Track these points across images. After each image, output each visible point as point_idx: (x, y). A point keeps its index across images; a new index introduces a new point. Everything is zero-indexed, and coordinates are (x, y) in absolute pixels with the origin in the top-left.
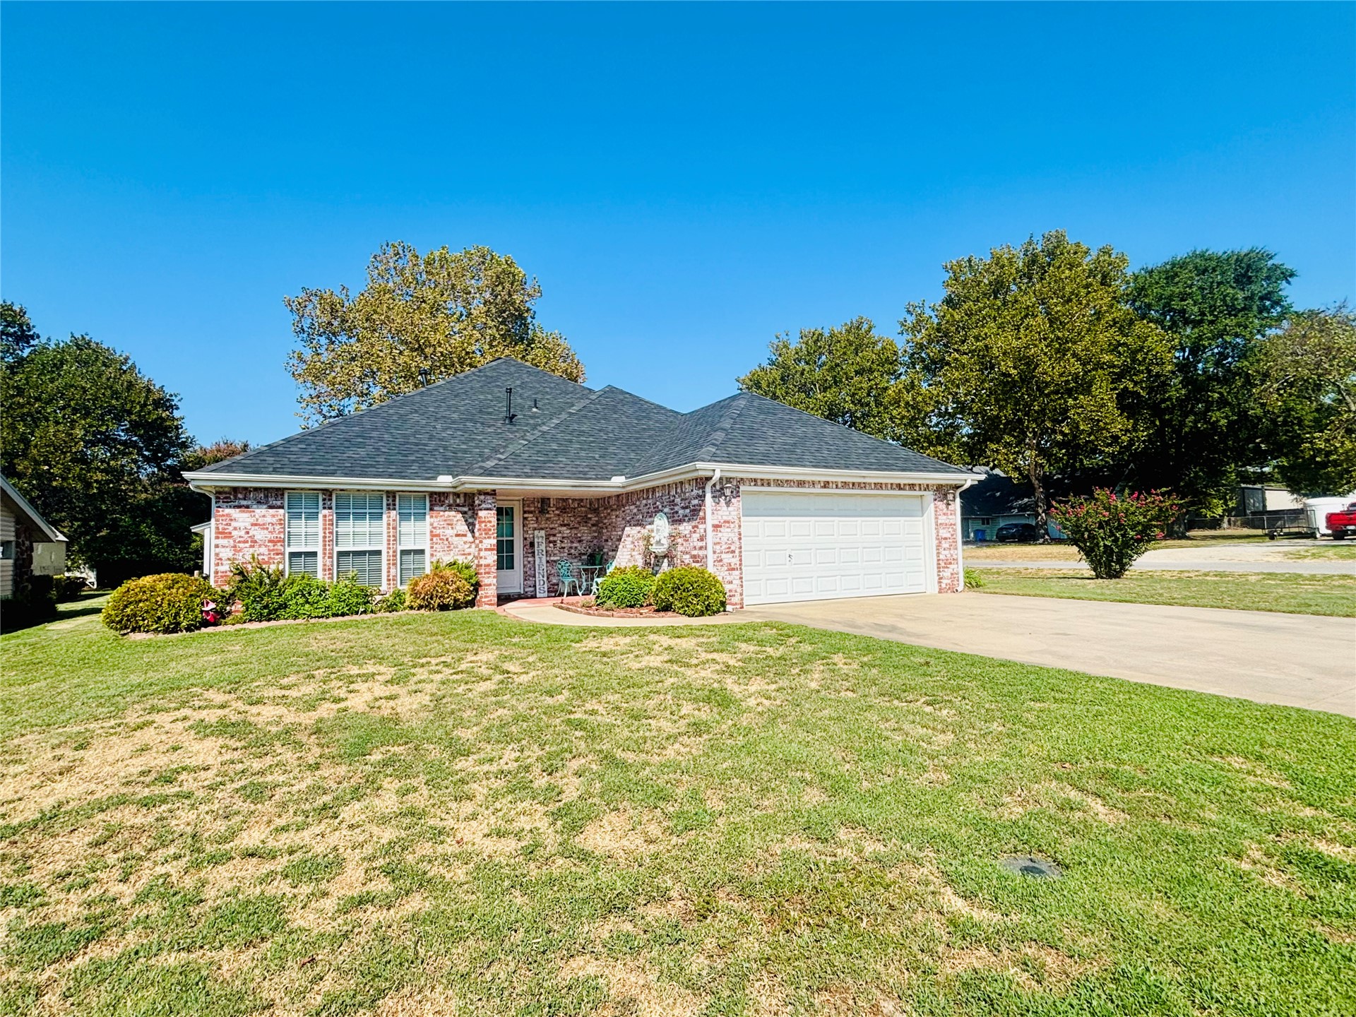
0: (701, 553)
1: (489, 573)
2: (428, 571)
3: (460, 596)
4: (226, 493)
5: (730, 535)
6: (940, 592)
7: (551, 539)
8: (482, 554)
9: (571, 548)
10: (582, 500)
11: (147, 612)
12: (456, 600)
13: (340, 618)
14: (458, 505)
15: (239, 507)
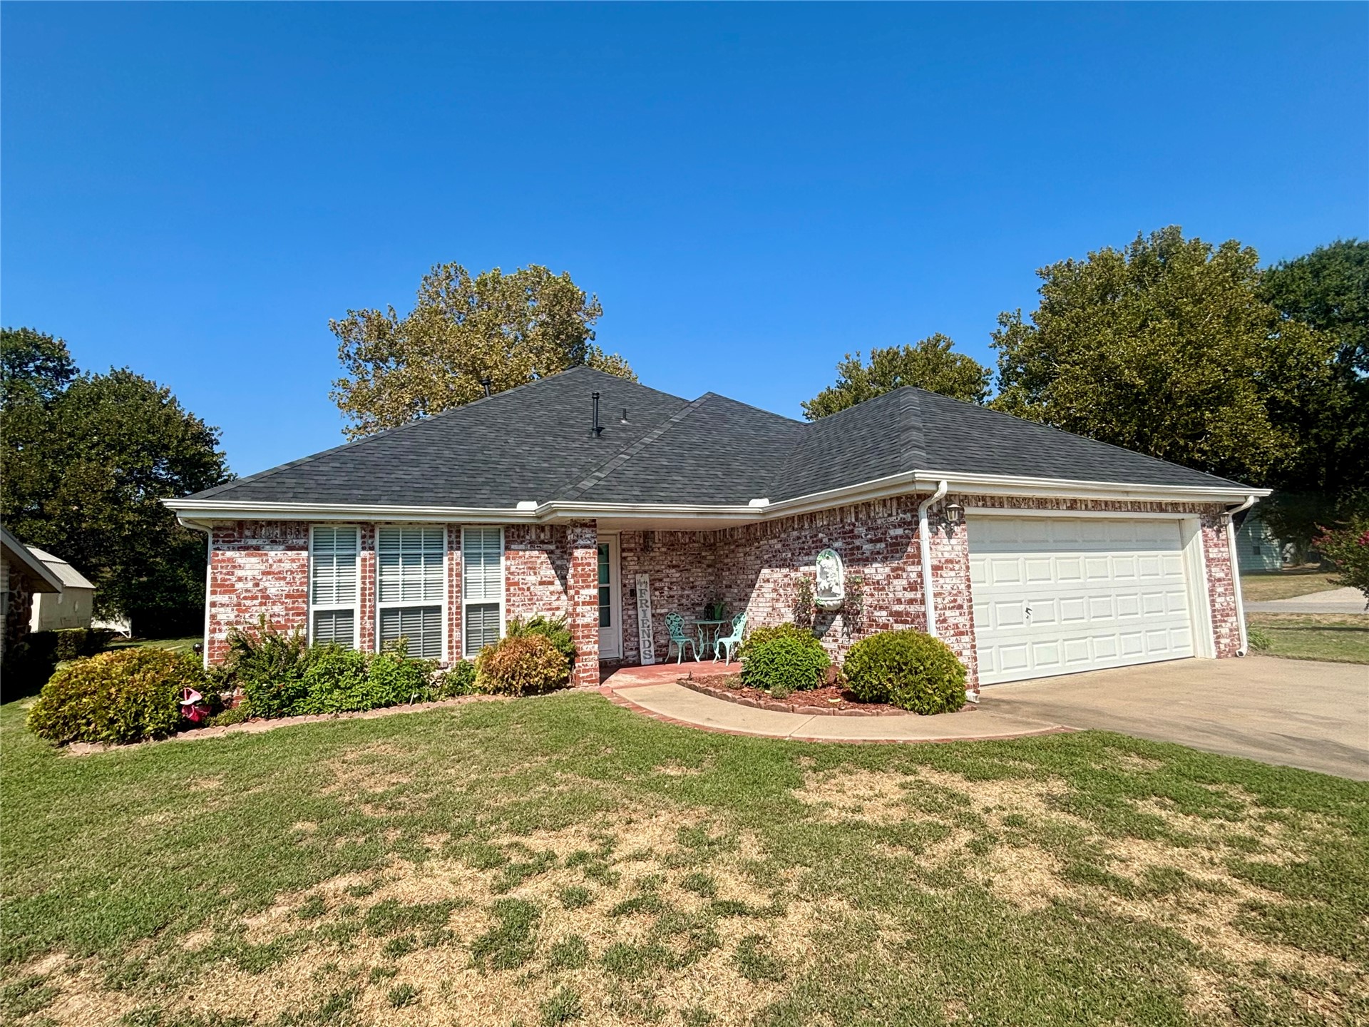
0: (912, 609)
1: (588, 637)
2: (503, 635)
3: (552, 673)
4: (227, 529)
5: (954, 581)
6: (1218, 657)
7: (657, 585)
8: (579, 609)
9: (682, 596)
10: (694, 533)
11: (93, 711)
12: (547, 679)
13: (384, 712)
14: (543, 542)
15: (246, 548)
